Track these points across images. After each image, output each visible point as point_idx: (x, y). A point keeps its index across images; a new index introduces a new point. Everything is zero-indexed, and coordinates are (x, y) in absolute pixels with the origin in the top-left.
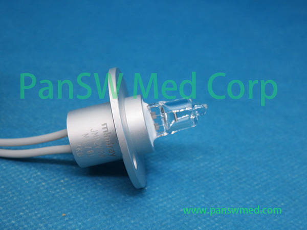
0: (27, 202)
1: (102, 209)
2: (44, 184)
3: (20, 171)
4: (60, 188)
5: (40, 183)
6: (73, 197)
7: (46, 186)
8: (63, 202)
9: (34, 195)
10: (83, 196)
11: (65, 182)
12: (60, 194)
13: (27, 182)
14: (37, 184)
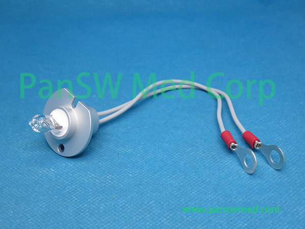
0: (90, 193)
1: (135, 190)
2: (97, 181)
3: (81, 176)
4: (108, 182)
5: (95, 181)
6: (117, 186)
7: (99, 182)
8: (112, 189)
9: (94, 188)
10: (122, 184)
11: (110, 177)
12: (109, 185)
13: (87, 181)
14: (93, 182)
